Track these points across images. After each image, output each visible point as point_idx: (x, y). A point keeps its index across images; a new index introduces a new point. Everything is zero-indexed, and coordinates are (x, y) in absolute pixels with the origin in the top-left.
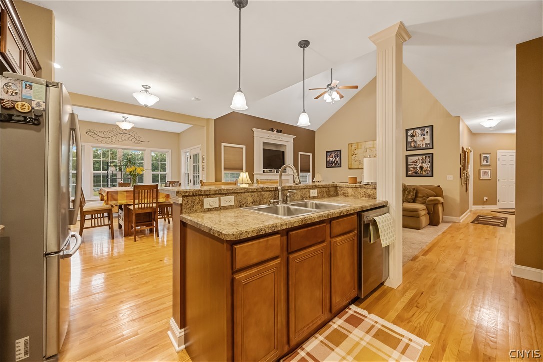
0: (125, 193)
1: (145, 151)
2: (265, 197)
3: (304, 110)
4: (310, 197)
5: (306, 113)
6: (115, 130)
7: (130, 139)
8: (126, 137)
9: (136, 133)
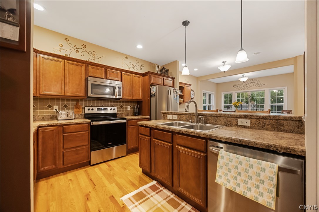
1: (265, 90)
2: (192, 118)
3: (242, 48)
4: (237, 125)
5: (243, 50)
7: (255, 85)
8: (252, 84)
9: (258, 81)
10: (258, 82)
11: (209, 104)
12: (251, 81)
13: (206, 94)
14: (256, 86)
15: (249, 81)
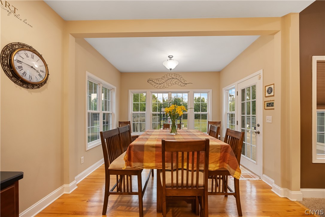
0: (154, 149)
1: (188, 92)
6: (166, 76)
7: (177, 83)
8: (174, 81)
9: (181, 77)
10: (182, 79)
11: (106, 110)
12: (173, 76)
13: (98, 87)
14: (179, 84)
15: (171, 75)
